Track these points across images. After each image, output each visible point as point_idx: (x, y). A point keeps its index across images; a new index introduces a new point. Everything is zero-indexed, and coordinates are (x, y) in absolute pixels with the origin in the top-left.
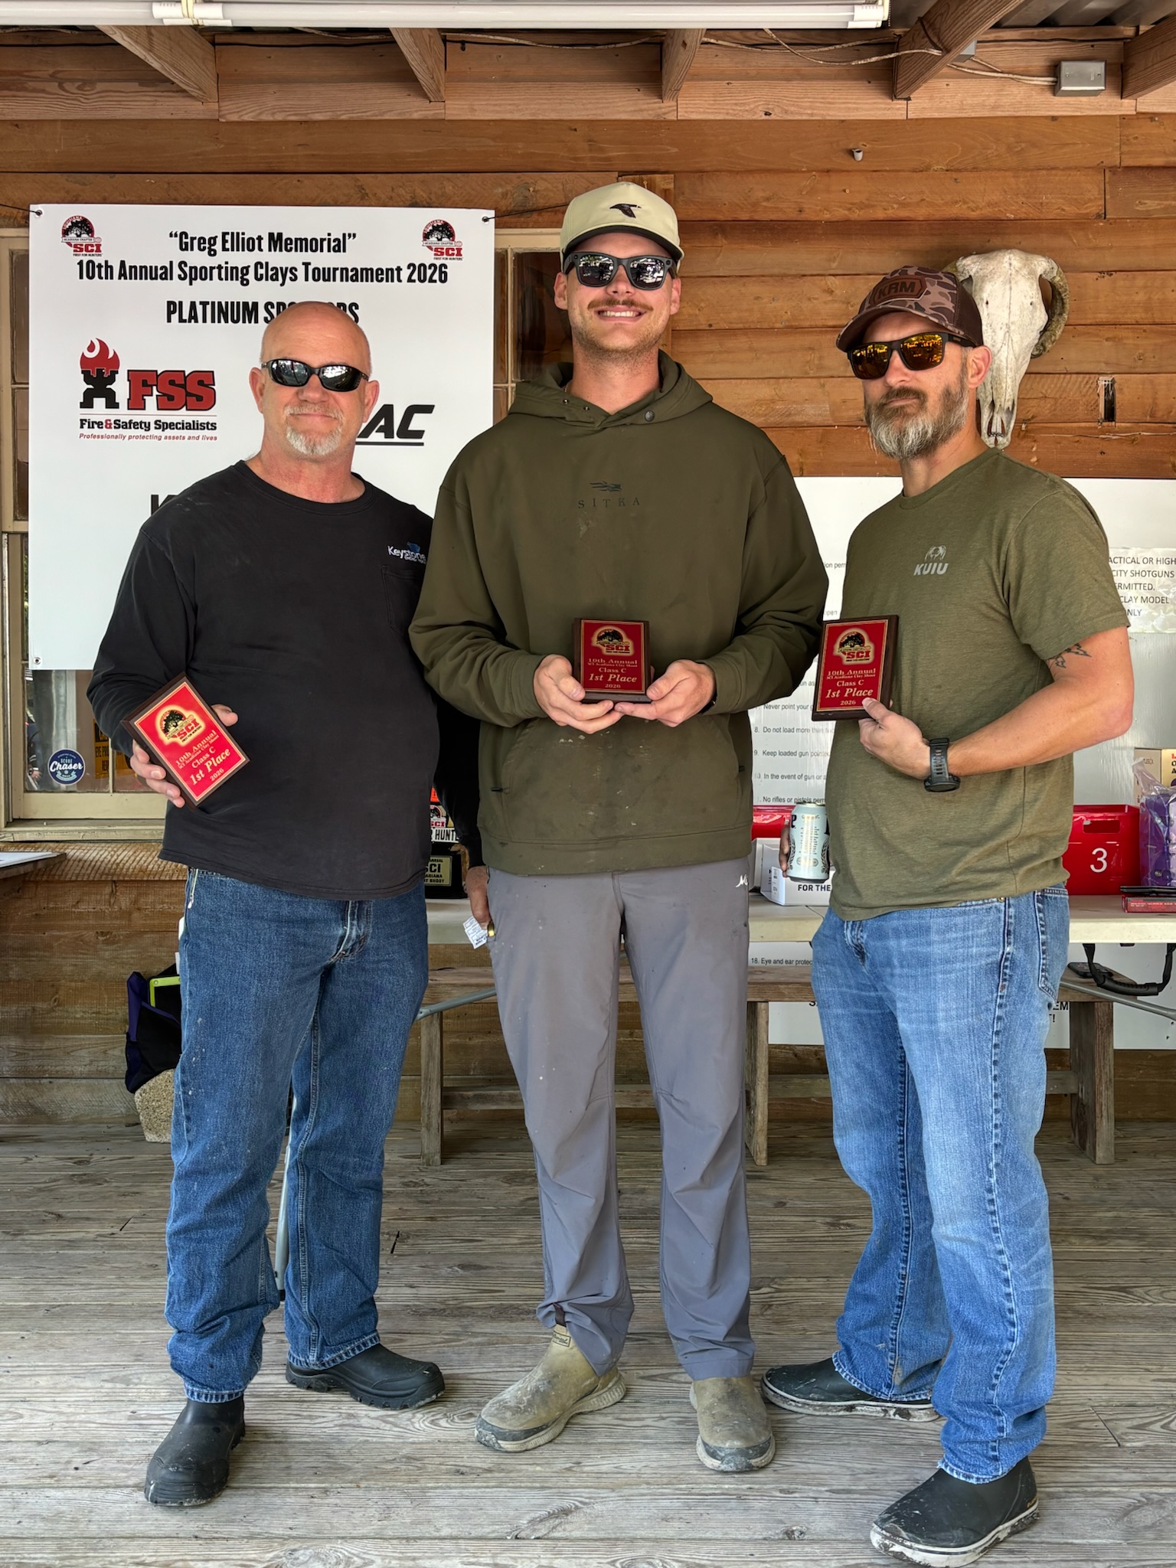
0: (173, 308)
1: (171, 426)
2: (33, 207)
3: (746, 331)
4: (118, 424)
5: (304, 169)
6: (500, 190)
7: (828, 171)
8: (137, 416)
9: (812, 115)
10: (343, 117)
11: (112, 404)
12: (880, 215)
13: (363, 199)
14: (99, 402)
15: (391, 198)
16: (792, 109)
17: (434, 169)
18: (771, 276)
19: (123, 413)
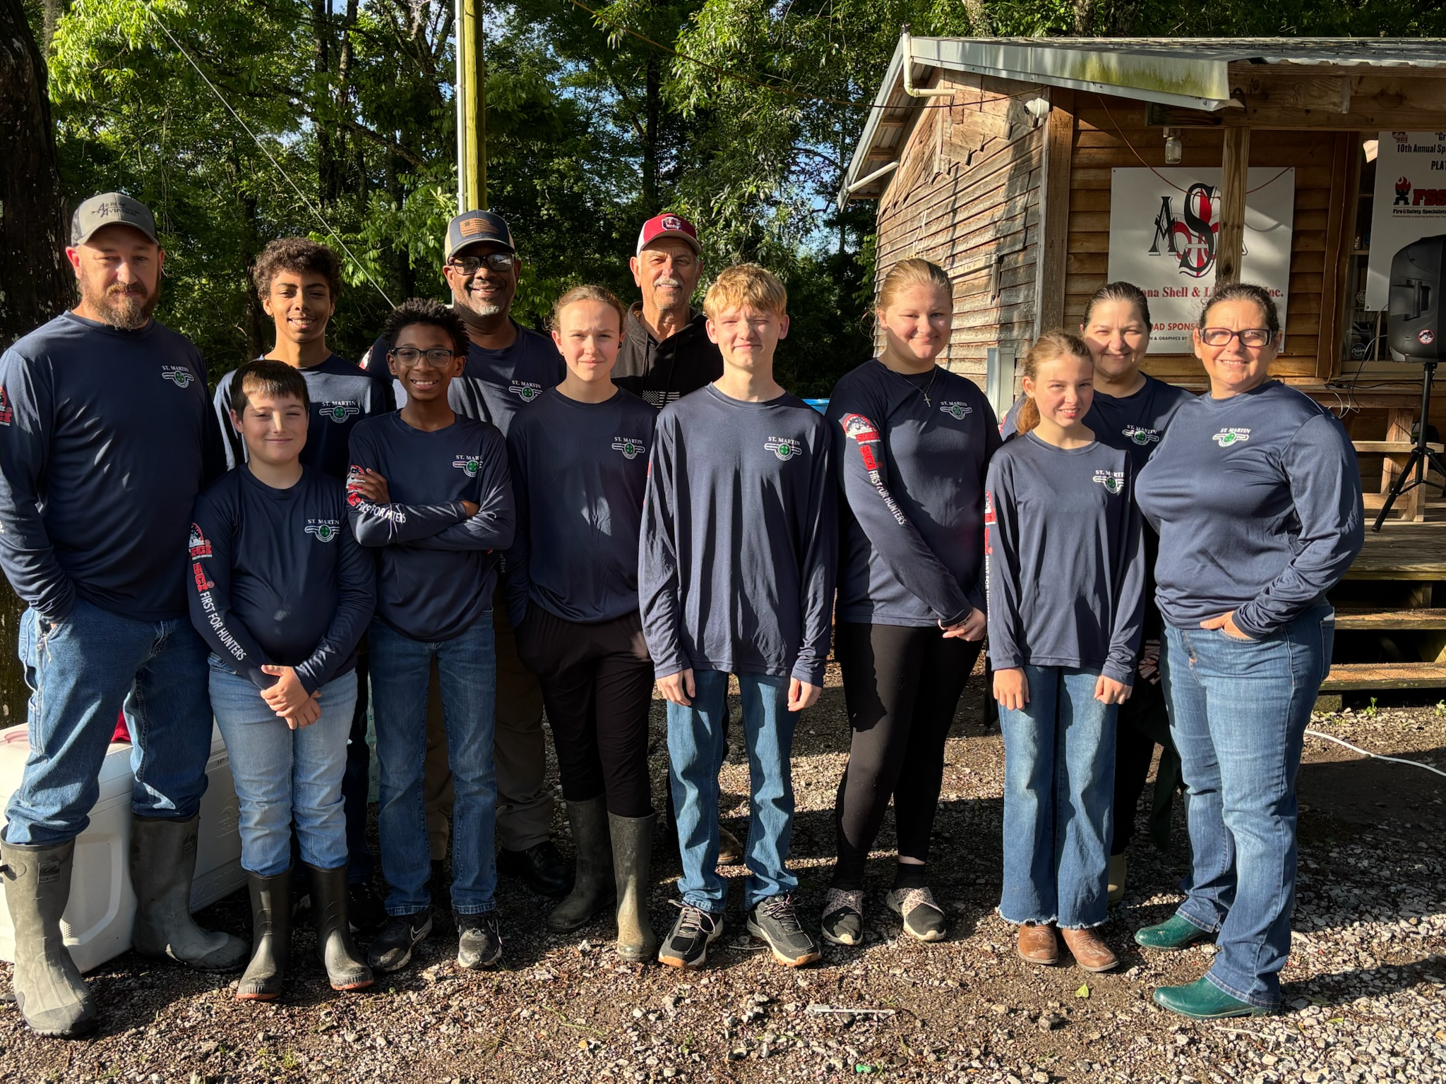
0: (1434, 164)
1: (1430, 212)
4: (1409, 212)
8: (1416, 208)
11: (1407, 203)
14: (1402, 202)
19: (1411, 207)
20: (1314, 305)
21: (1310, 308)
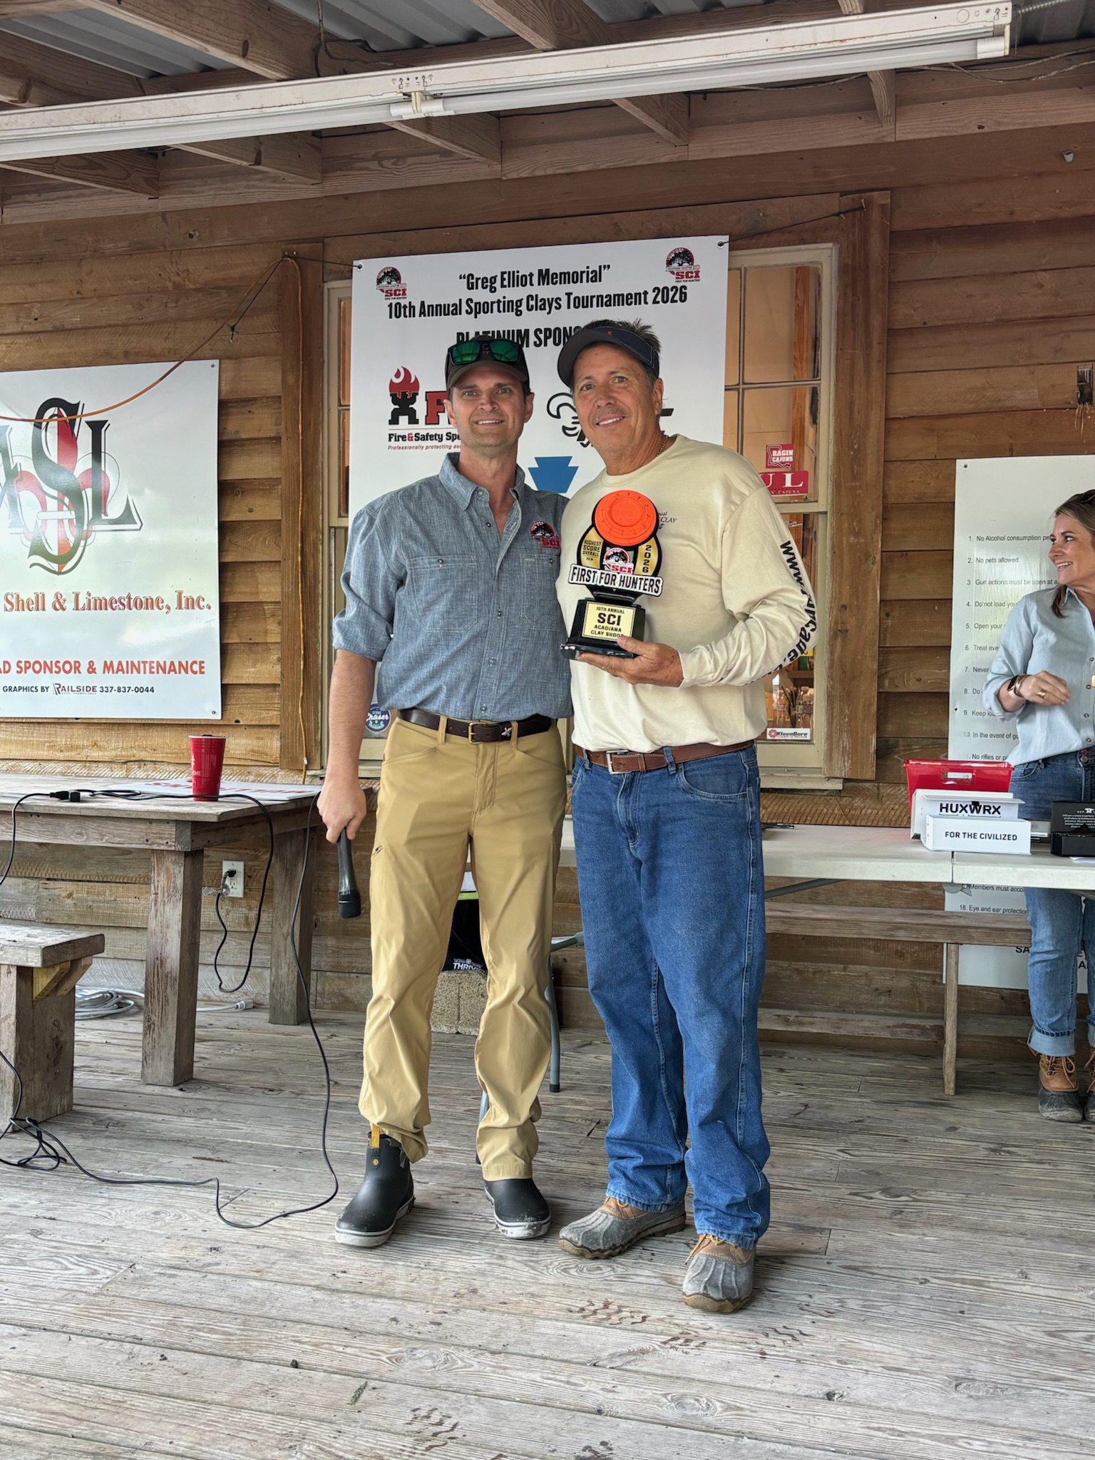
2: (356, 263)
3: (958, 326)
5: (570, 213)
6: (734, 217)
7: (1039, 174)
9: (1024, 124)
10: (603, 167)
11: (413, 420)
13: (618, 234)
14: (404, 420)
15: (641, 232)
16: (1005, 120)
17: (679, 204)
18: (982, 275)
19: (422, 428)
20: (273, 626)
21: (266, 632)
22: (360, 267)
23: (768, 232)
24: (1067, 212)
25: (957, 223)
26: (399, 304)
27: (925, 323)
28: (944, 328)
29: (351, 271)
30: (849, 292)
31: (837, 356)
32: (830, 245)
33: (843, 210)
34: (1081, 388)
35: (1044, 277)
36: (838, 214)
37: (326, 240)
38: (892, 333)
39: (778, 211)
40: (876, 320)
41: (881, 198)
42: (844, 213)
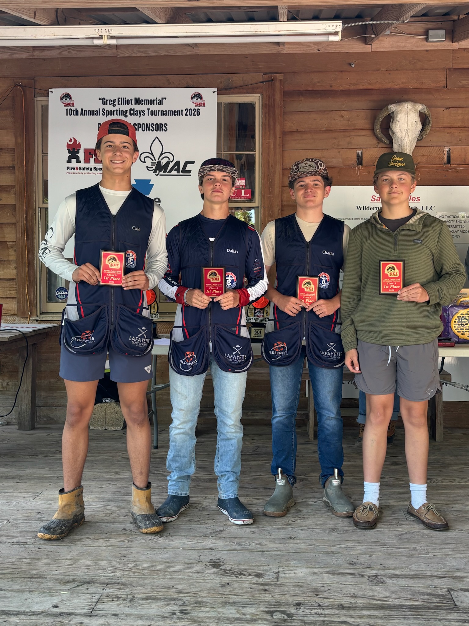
2: (50, 90)
3: (310, 132)
4: (81, 169)
5: (147, 74)
6: (219, 81)
7: (342, 71)
8: (87, 165)
9: (335, 50)
10: (162, 54)
11: (78, 161)
12: (361, 87)
13: (169, 85)
14: (74, 161)
15: (179, 84)
16: (328, 48)
17: (195, 73)
18: (320, 111)
19: (82, 165)
20: (12, 252)
21: (9, 255)
22: (52, 92)
23: (234, 88)
24: (352, 88)
25: (310, 89)
26: (71, 109)
27: (297, 130)
28: (305, 132)
29: (48, 93)
30: (267, 115)
31: (262, 142)
32: (259, 95)
33: (264, 80)
34: (358, 159)
35: (343, 113)
36: (262, 82)
37: (35, 78)
38: (284, 133)
39: (237, 79)
40: (278, 128)
41: (279, 77)
42: (265, 82)
